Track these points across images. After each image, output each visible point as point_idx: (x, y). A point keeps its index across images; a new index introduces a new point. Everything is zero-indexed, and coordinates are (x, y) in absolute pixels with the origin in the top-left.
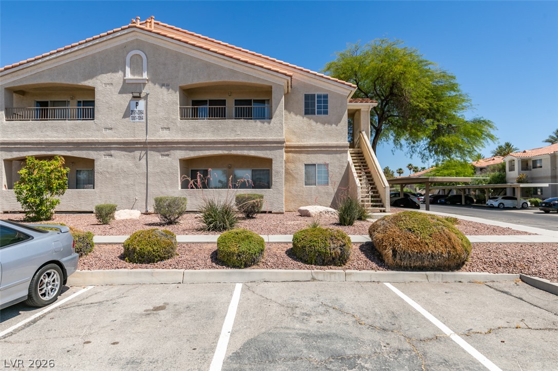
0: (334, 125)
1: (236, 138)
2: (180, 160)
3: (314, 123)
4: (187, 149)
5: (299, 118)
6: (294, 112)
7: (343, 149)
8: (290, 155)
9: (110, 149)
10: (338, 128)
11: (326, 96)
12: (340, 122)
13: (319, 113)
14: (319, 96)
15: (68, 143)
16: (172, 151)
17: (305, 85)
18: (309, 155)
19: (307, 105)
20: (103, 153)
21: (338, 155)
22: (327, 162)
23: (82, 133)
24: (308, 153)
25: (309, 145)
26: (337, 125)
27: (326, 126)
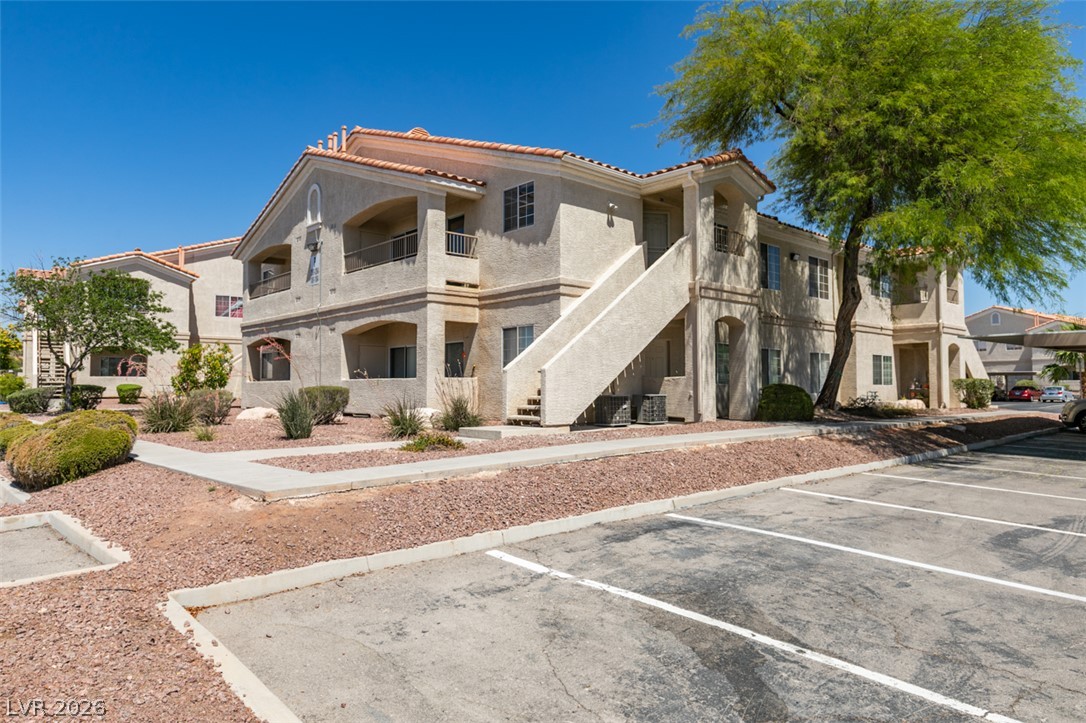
0: (541, 244)
1: (386, 294)
2: (343, 335)
3: (513, 245)
4: (350, 318)
5: (496, 239)
6: (490, 230)
7: (551, 292)
8: (486, 312)
9: (298, 326)
10: (546, 248)
11: (531, 188)
12: (549, 236)
13: (522, 224)
14: (522, 189)
15: (276, 322)
16: (337, 324)
17: (505, 174)
18: (508, 310)
19: (509, 211)
20: (295, 331)
21: (546, 306)
22: (532, 322)
23: (284, 307)
24: (507, 305)
25: (505, 291)
26: (545, 243)
27: (532, 247)
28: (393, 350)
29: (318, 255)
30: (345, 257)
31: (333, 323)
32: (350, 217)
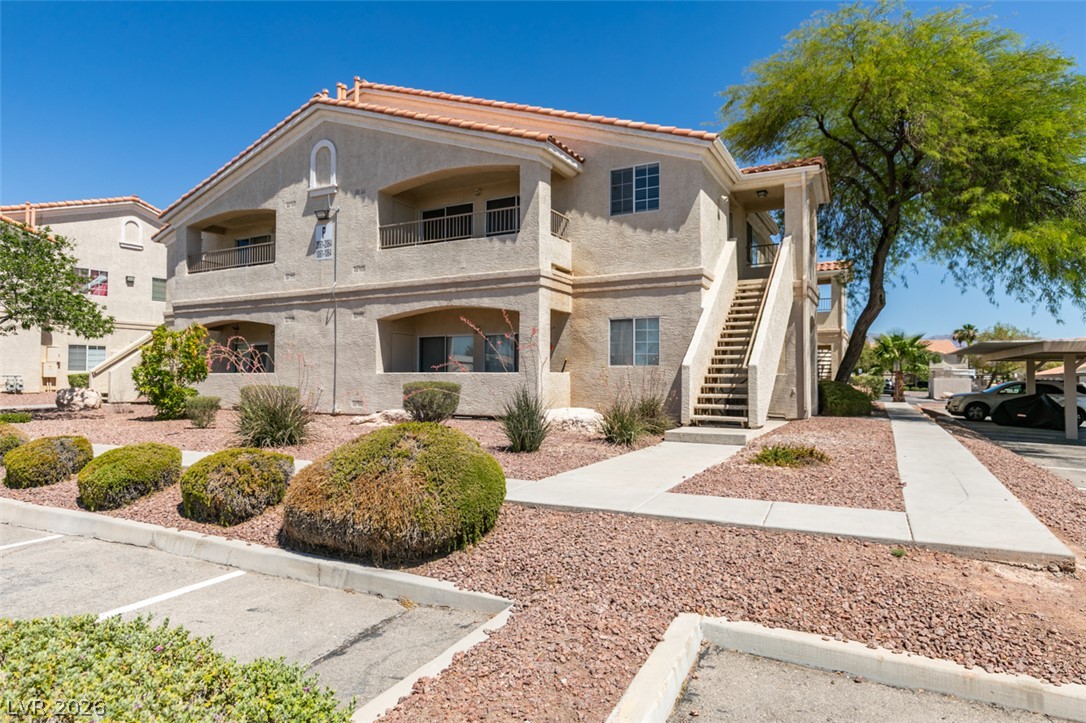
0: (670, 231)
1: (460, 275)
2: (379, 321)
3: (628, 231)
4: (388, 301)
5: (600, 223)
6: (590, 212)
7: (689, 283)
8: (582, 301)
9: (290, 308)
10: (678, 236)
11: (655, 170)
12: (683, 222)
13: (641, 207)
14: (640, 172)
15: (246, 302)
16: (367, 307)
17: (613, 152)
18: (618, 300)
19: (615, 192)
20: (284, 314)
21: (680, 298)
22: (657, 313)
23: (261, 285)
24: (617, 294)
25: (617, 279)
26: (677, 230)
27: (655, 234)
28: (422, 339)
29: (330, 226)
30: (380, 229)
31: (363, 305)
32: (392, 183)
